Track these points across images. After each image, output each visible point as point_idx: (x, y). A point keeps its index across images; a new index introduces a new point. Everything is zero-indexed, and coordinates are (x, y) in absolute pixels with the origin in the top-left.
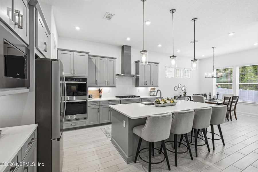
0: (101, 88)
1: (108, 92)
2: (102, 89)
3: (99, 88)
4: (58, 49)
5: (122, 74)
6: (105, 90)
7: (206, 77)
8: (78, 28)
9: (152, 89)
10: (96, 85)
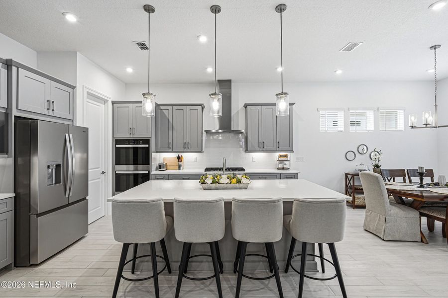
0: (180, 154)
1: (194, 160)
2: (183, 156)
3: (178, 154)
4: (112, 102)
5: (220, 131)
6: (188, 157)
7: (412, 127)
8: (130, 70)
9: (281, 156)
10: (169, 149)
